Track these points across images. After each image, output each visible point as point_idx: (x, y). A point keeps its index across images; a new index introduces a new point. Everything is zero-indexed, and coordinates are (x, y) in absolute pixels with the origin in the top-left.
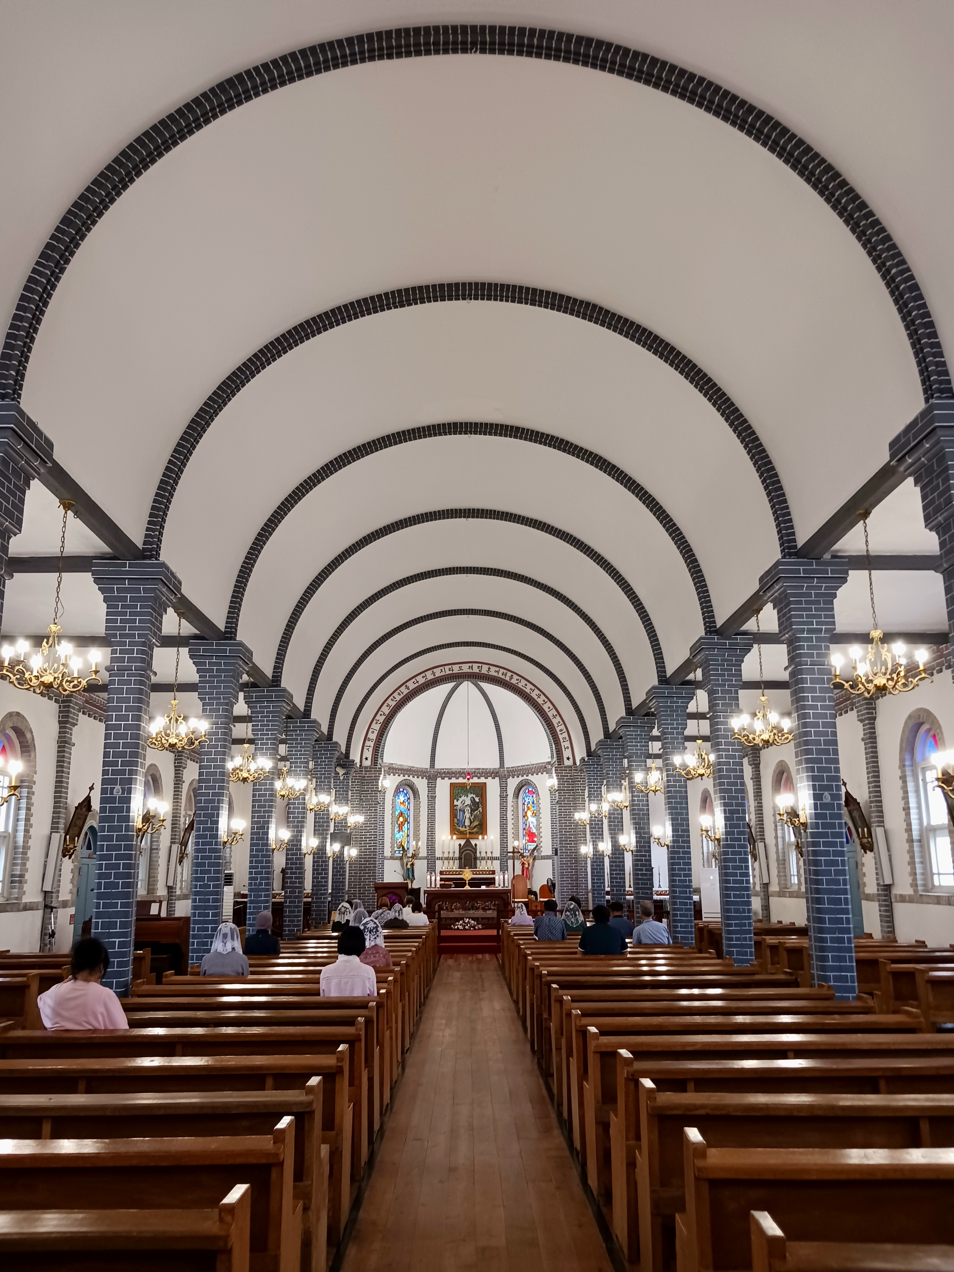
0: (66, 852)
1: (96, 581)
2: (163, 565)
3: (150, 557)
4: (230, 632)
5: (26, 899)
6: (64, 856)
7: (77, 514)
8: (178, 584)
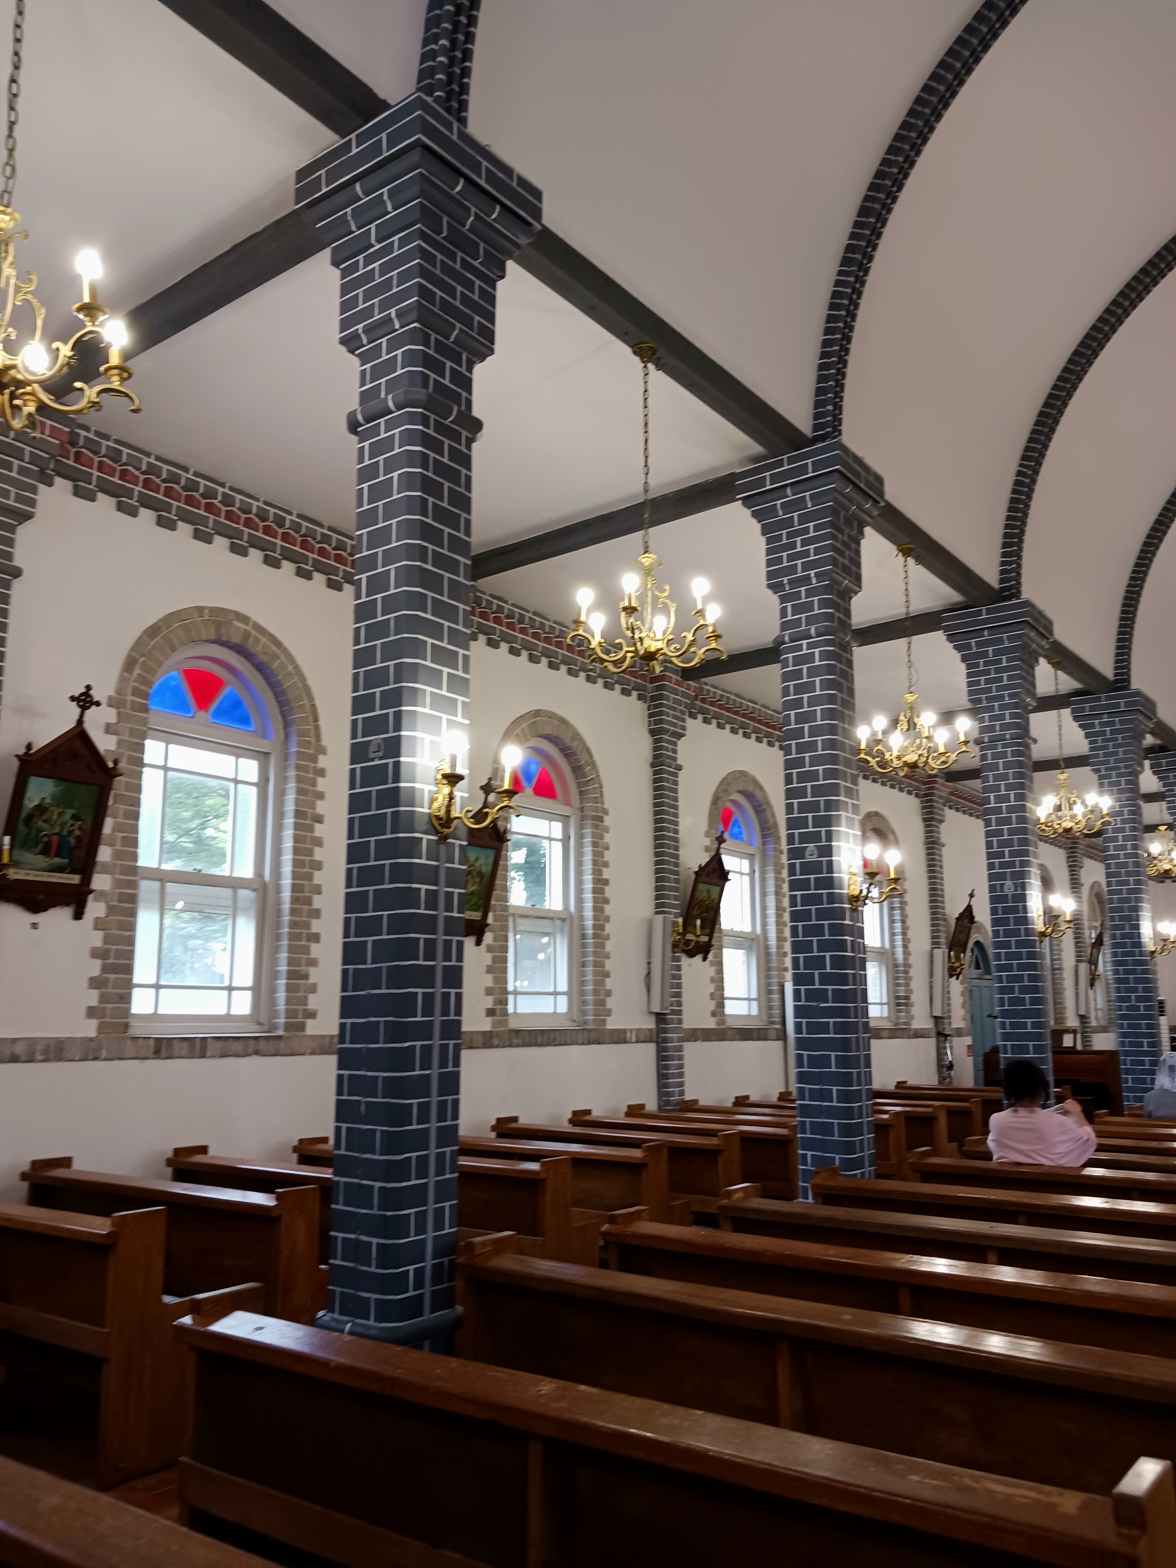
0: (953, 972)
1: (951, 638)
2: (1027, 603)
3: (1009, 598)
4: (1122, 681)
5: (916, 1025)
6: (951, 976)
7: (919, 560)
8: (1048, 625)
